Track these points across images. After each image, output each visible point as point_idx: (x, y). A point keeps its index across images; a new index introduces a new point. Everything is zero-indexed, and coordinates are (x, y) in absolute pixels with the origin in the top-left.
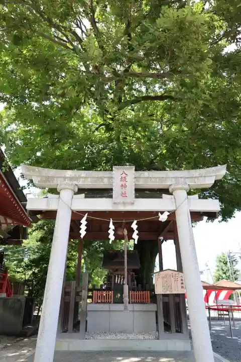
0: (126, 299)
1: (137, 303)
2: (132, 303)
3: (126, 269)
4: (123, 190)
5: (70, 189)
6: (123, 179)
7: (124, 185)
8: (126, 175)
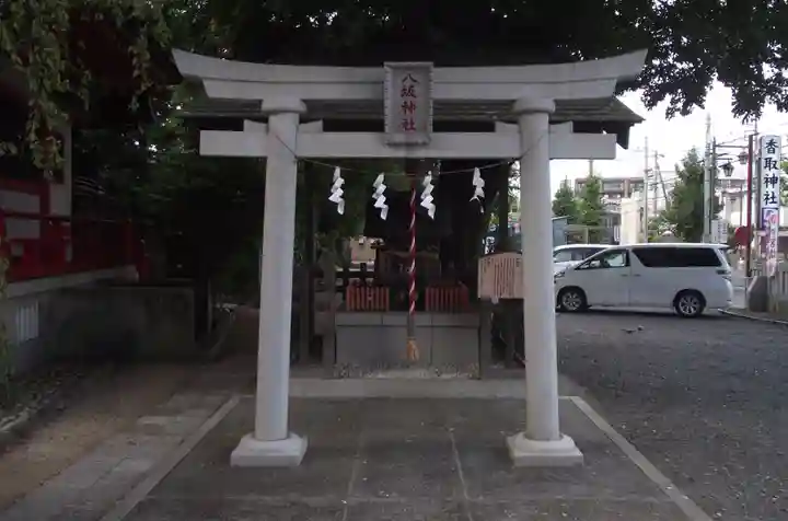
2: (430, 310)
4: (408, 116)
6: (408, 92)
7: (409, 104)
8: (415, 81)
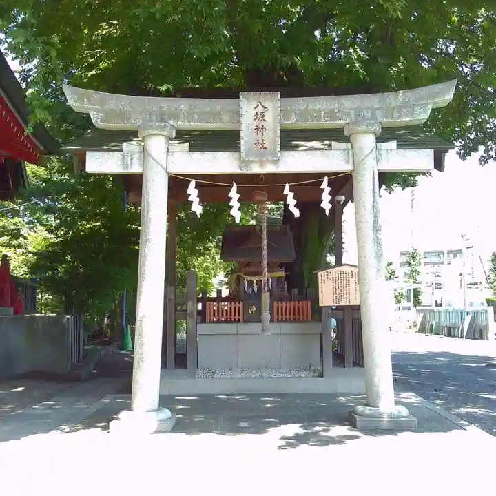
0: (266, 315)
1: (285, 321)
2: (278, 321)
3: (265, 262)
4: (259, 137)
5: (163, 135)
6: (260, 117)
7: (261, 127)
8: (265, 108)
